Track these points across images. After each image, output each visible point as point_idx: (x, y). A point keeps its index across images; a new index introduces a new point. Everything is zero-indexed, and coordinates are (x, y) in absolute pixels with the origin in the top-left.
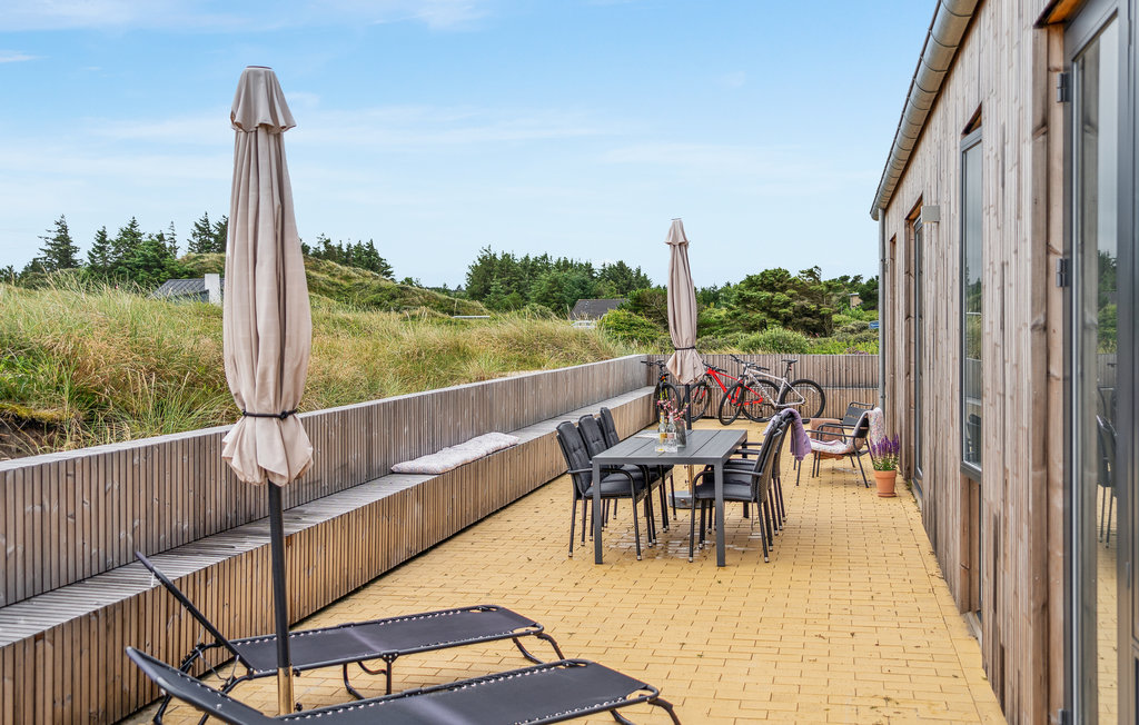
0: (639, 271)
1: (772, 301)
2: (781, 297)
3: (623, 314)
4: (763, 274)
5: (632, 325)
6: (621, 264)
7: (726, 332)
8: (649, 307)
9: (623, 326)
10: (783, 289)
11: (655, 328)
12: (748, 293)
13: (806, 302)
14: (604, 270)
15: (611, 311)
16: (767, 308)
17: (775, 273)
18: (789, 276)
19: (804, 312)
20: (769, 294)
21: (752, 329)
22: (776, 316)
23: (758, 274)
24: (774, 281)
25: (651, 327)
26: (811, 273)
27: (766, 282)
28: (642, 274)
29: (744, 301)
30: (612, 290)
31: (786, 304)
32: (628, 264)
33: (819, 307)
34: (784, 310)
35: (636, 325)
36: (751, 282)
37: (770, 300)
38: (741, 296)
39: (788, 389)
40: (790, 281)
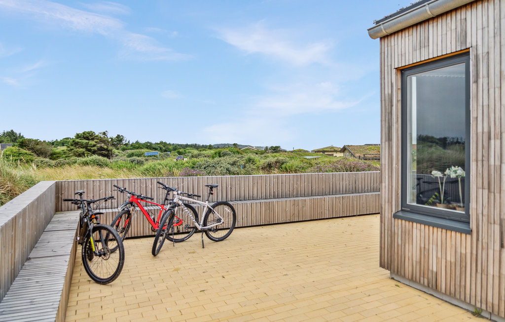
0: (20, 134)
1: (88, 144)
2: (92, 143)
3: (16, 149)
4: (84, 133)
5: (20, 154)
6: (12, 131)
7: (66, 157)
8: (28, 146)
9: (15, 154)
10: (93, 139)
11: (33, 155)
12: (78, 140)
13: (103, 145)
14: (4, 133)
15: (8, 147)
16: (86, 147)
17: (89, 133)
18: (95, 134)
19: (101, 149)
20: (87, 141)
21: (80, 155)
22: (89, 150)
23: (81, 133)
24: (88, 136)
25: (31, 155)
26: (104, 133)
27: (85, 136)
28: (21, 135)
29: (75, 144)
30: (8, 140)
31: (94, 146)
32: (15, 131)
33: (108, 147)
34: (93, 148)
35: (22, 154)
36: (78, 136)
37: (87, 144)
38: (73, 141)
39: (210, 211)
40: (96, 136)
